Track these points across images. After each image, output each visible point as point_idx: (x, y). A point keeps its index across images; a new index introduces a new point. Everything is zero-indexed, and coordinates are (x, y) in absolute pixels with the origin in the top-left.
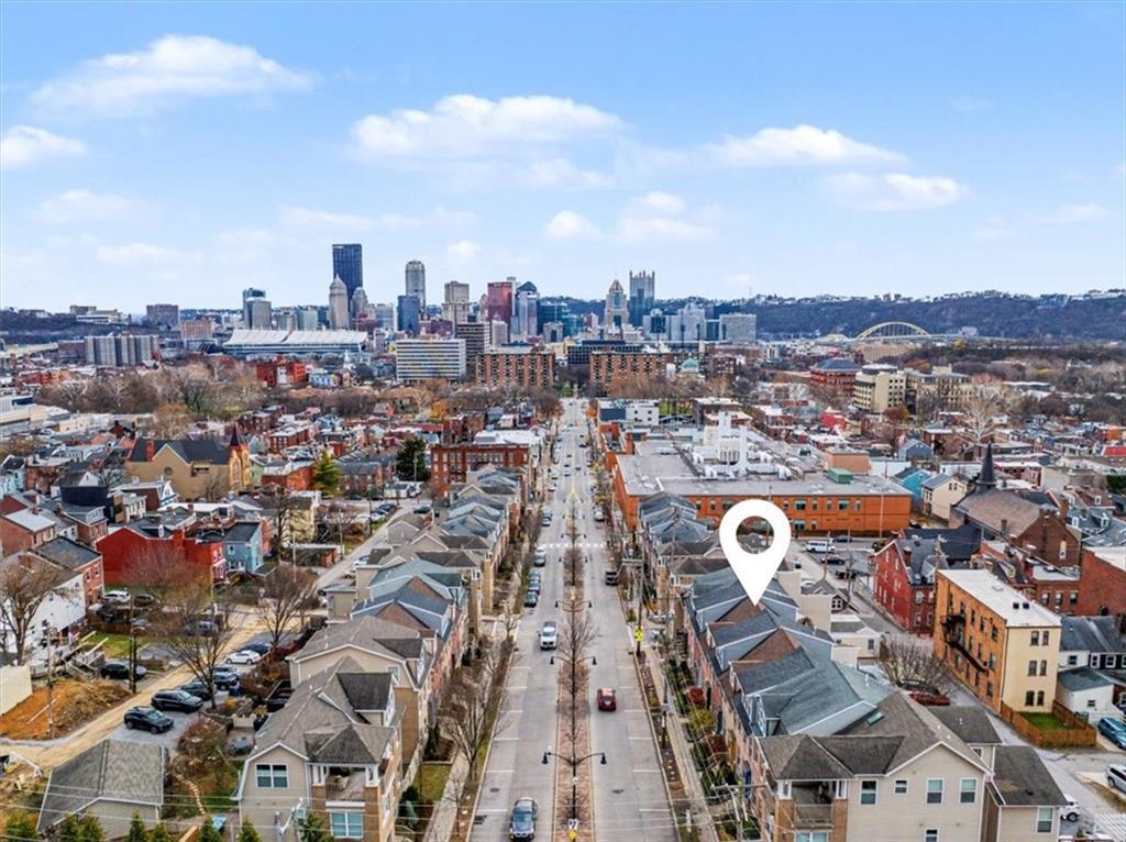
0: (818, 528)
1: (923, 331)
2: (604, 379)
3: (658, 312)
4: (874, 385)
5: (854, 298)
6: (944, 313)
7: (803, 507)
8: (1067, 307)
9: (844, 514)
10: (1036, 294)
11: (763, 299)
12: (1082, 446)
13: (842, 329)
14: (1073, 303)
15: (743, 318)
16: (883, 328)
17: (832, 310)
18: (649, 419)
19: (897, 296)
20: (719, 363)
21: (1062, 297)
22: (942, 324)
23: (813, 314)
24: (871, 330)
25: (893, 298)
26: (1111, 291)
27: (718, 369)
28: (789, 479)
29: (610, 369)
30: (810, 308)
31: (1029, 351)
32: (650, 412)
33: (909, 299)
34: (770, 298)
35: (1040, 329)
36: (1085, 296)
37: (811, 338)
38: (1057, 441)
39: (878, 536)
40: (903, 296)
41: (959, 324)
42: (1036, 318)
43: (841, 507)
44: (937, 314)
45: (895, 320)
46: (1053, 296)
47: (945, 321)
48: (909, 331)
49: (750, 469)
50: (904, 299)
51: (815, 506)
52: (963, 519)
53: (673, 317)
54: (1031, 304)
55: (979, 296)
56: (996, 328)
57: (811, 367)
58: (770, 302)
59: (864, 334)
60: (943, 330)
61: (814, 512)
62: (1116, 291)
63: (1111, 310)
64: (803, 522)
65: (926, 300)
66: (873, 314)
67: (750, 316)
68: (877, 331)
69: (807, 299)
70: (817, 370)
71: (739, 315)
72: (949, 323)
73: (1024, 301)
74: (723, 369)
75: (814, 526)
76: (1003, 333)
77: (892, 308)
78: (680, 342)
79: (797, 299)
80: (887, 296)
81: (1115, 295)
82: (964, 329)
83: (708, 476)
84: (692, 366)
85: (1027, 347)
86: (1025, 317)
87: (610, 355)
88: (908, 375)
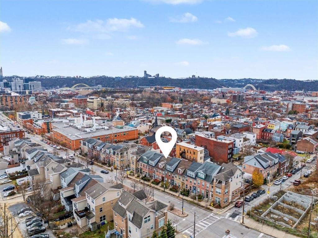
0: (120, 141)
1: (88, 86)
2: (5, 104)
3: (5, 81)
4: (93, 102)
5: (68, 77)
6: (93, 81)
7: (116, 136)
8: (121, 80)
9: (125, 136)
10: (114, 77)
11: (40, 77)
12: (151, 114)
13: (65, 86)
14: (122, 79)
15: (36, 83)
16: (78, 85)
17: (62, 80)
18: (39, 117)
19: (80, 77)
20: (41, 97)
21: (120, 78)
22: (93, 84)
23: (56, 82)
24: (74, 86)
25: (79, 77)
26: (130, 76)
27: (41, 99)
28: (108, 129)
29: (6, 101)
30: (55, 80)
31: (120, 91)
32: (39, 115)
33: (83, 77)
34: (41, 76)
35: (116, 85)
36: (125, 77)
37: (57, 88)
38: (146, 113)
39: (135, 139)
40: (82, 76)
41: (97, 84)
42: (115, 82)
43: (124, 134)
44: (91, 81)
45: (80, 83)
46: (118, 77)
47: (93, 83)
48: (85, 86)
49: (97, 128)
50: (82, 77)
51: (119, 135)
52: (153, 133)
53: (12, 82)
54: (113, 79)
55: (101, 77)
56: (106, 85)
57: (73, 98)
58: (42, 78)
59: (73, 87)
60: (93, 86)
61: (118, 137)
62: (131, 76)
63: (130, 81)
64: (116, 140)
65: (88, 78)
66: (74, 81)
67: (39, 82)
68: (76, 86)
69: (54, 77)
70: (75, 99)
71: (35, 82)
72: (94, 84)
73: (111, 78)
74: (42, 99)
75: (119, 140)
76: (108, 86)
77: (78, 80)
78: (19, 91)
79: (50, 77)
80: (77, 76)
81: (131, 77)
82: (98, 85)
83: (88, 132)
84: (33, 99)
85: (119, 90)
86: (112, 82)
87: (6, 97)
88: (100, 99)
